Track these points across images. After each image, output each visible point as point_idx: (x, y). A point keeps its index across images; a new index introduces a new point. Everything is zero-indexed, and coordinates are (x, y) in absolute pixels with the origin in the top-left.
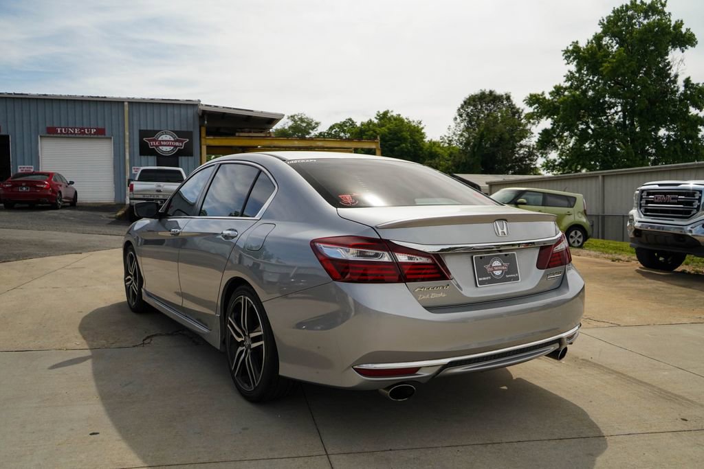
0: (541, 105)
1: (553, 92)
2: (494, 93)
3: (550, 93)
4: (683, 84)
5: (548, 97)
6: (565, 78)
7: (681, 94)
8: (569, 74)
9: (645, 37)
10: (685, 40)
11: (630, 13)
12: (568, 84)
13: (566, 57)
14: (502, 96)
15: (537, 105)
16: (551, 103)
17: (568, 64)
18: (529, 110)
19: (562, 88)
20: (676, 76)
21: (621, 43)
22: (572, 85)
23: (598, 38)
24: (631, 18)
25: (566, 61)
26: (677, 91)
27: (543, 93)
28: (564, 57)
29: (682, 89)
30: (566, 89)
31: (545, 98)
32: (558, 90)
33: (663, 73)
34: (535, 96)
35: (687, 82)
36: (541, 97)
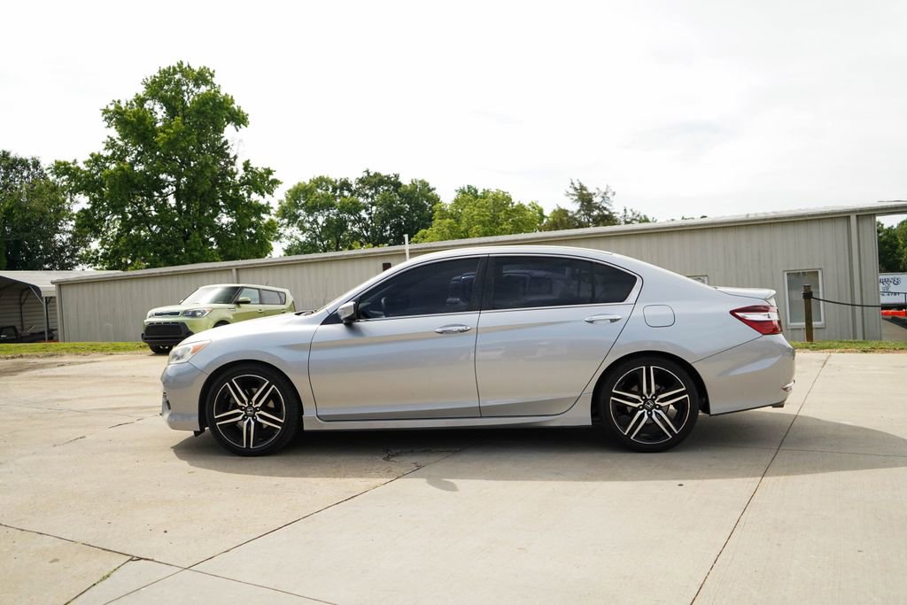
0: (82, 181)
1: (90, 161)
3: (84, 163)
4: (243, 167)
5: (83, 167)
6: (104, 145)
7: (242, 178)
8: (109, 140)
9: (203, 109)
10: (239, 119)
11: (177, 76)
12: (109, 153)
13: (106, 118)
14: (27, 161)
15: (67, 176)
16: (89, 176)
17: (109, 127)
18: (62, 181)
19: (100, 156)
20: (235, 157)
21: (172, 111)
22: (114, 153)
23: (141, 101)
24: (178, 84)
25: (106, 124)
26: (236, 173)
27: (75, 162)
28: (103, 118)
29: (241, 173)
30: (106, 159)
31: (78, 168)
32: (96, 160)
33: (221, 151)
34: (65, 164)
35: (246, 165)
36: (72, 166)
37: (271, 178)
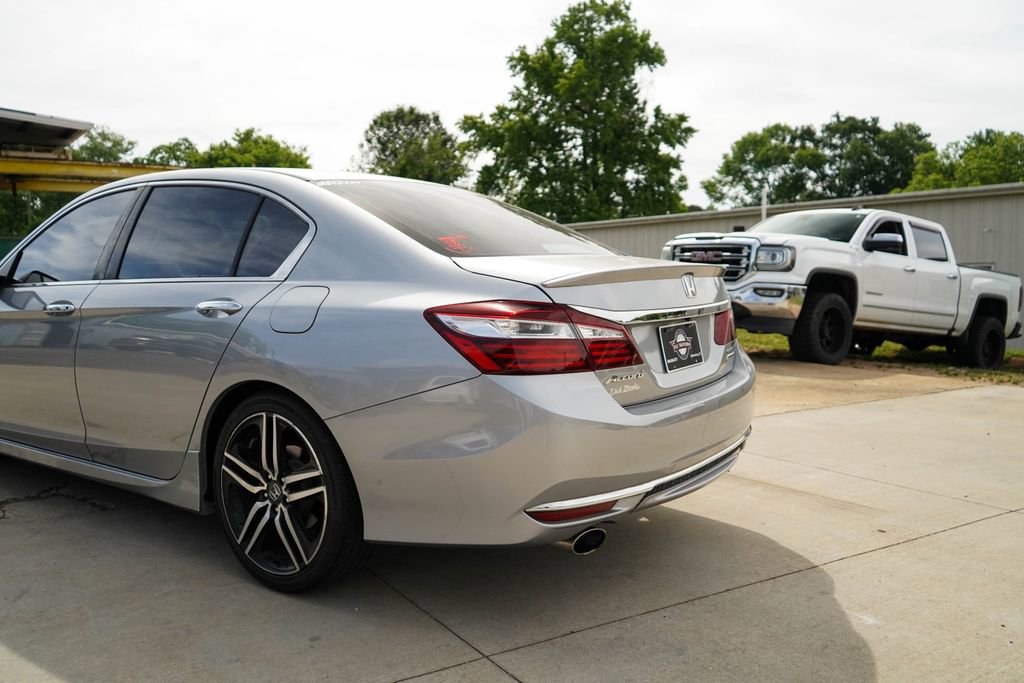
0: (485, 136)
1: (495, 114)
2: (416, 111)
3: (491, 116)
4: (653, 113)
5: (489, 121)
6: (510, 96)
7: (652, 127)
8: (515, 90)
9: (609, 47)
10: (653, 57)
11: (588, 13)
12: (514, 104)
13: (511, 66)
14: (428, 115)
15: (473, 131)
16: (494, 129)
17: (514, 76)
18: (463, 138)
19: (504, 109)
20: (645, 103)
21: (580, 52)
22: (519, 106)
23: (550, 44)
24: (590, 20)
25: (511, 72)
26: (646, 122)
27: (481, 117)
28: (508, 66)
29: (651, 120)
30: (511, 111)
31: (483, 122)
32: (501, 113)
33: (629, 98)
34: (471, 118)
35: (658, 111)
36: (479, 120)
37: (684, 125)
